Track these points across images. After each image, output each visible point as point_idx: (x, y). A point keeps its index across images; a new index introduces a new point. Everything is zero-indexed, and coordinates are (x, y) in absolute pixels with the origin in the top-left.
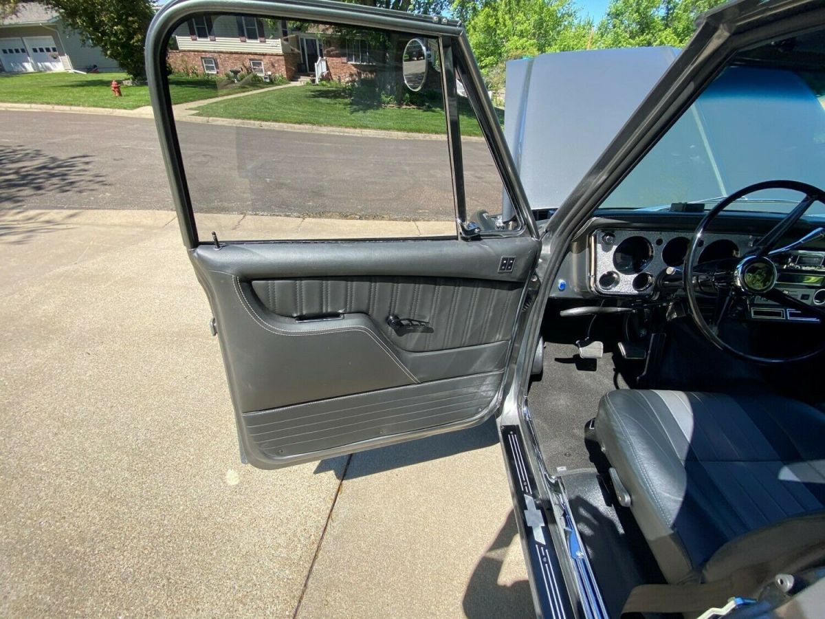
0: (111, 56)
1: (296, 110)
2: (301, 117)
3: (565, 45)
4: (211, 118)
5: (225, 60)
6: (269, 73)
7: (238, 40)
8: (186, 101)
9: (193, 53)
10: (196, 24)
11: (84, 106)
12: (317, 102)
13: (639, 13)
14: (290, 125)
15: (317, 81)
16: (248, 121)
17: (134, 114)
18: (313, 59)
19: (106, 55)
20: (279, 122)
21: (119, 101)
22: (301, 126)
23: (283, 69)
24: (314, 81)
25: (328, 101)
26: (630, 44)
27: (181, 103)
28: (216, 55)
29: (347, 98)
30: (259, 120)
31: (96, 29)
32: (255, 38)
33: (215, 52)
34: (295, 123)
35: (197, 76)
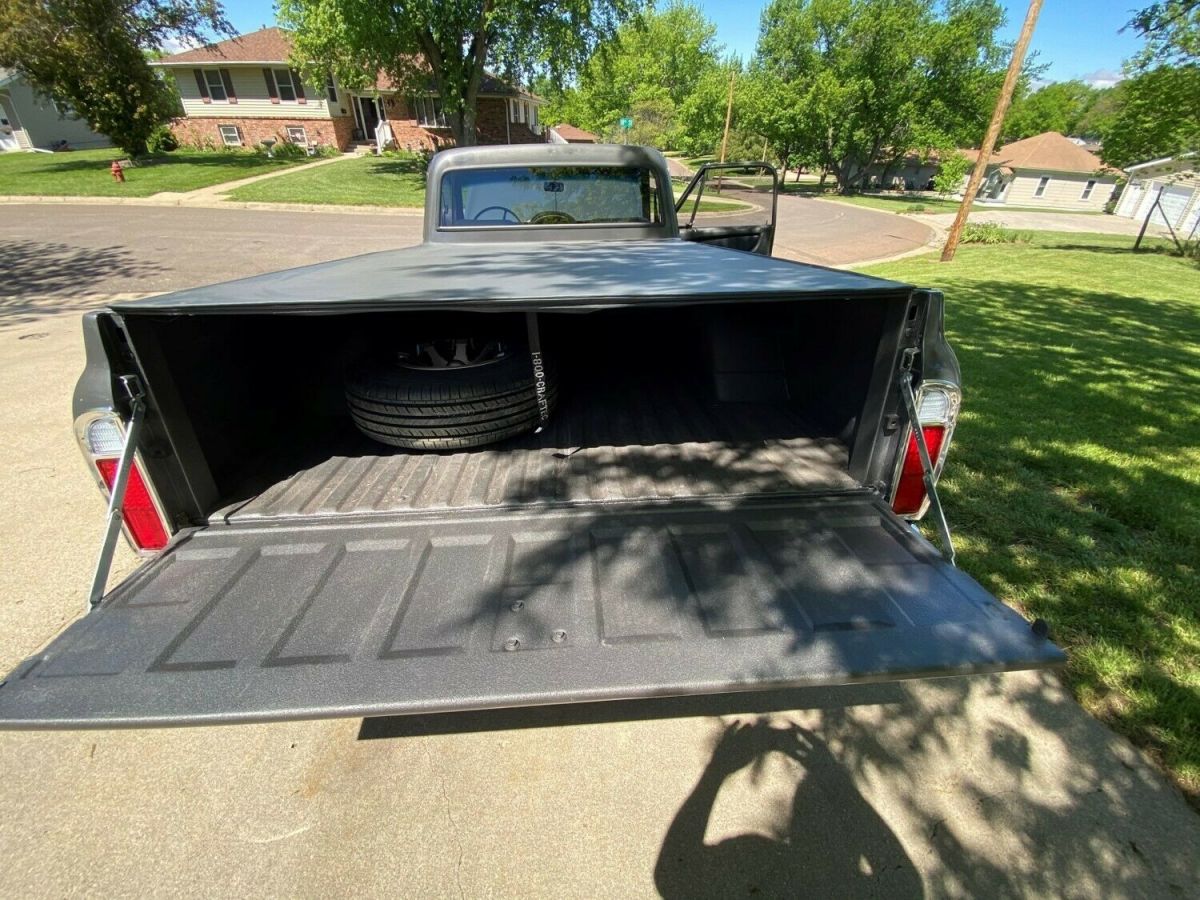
0: (101, 130)
1: (354, 189)
2: (361, 198)
3: (707, 93)
4: (249, 203)
5: (252, 128)
6: (315, 143)
7: (268, 102)
8: (213, 184)
9: (205, 120)
10: (210, 83)
11: (82, 195)
12: (380, 178)
13: (793, 50)
14: (348, 207)
15: (380, 152)
16: (296, 205)
17: (149, 202)
18: (372, 122)
19: (93, 128)
20: (335, 204)
21: (123, 187)
22: (362, 208)
23: (333, 137)
24: (375, 151)
25: (394, 177)
26: (784, 89)
27: (206, 186)
28: (239, 121)
29: (418, 173)
30: (309, 203)
31: (80, 97)
32: (292, 99)
33: (237, 118)
34: (354, 205)
35: (214, 150)
